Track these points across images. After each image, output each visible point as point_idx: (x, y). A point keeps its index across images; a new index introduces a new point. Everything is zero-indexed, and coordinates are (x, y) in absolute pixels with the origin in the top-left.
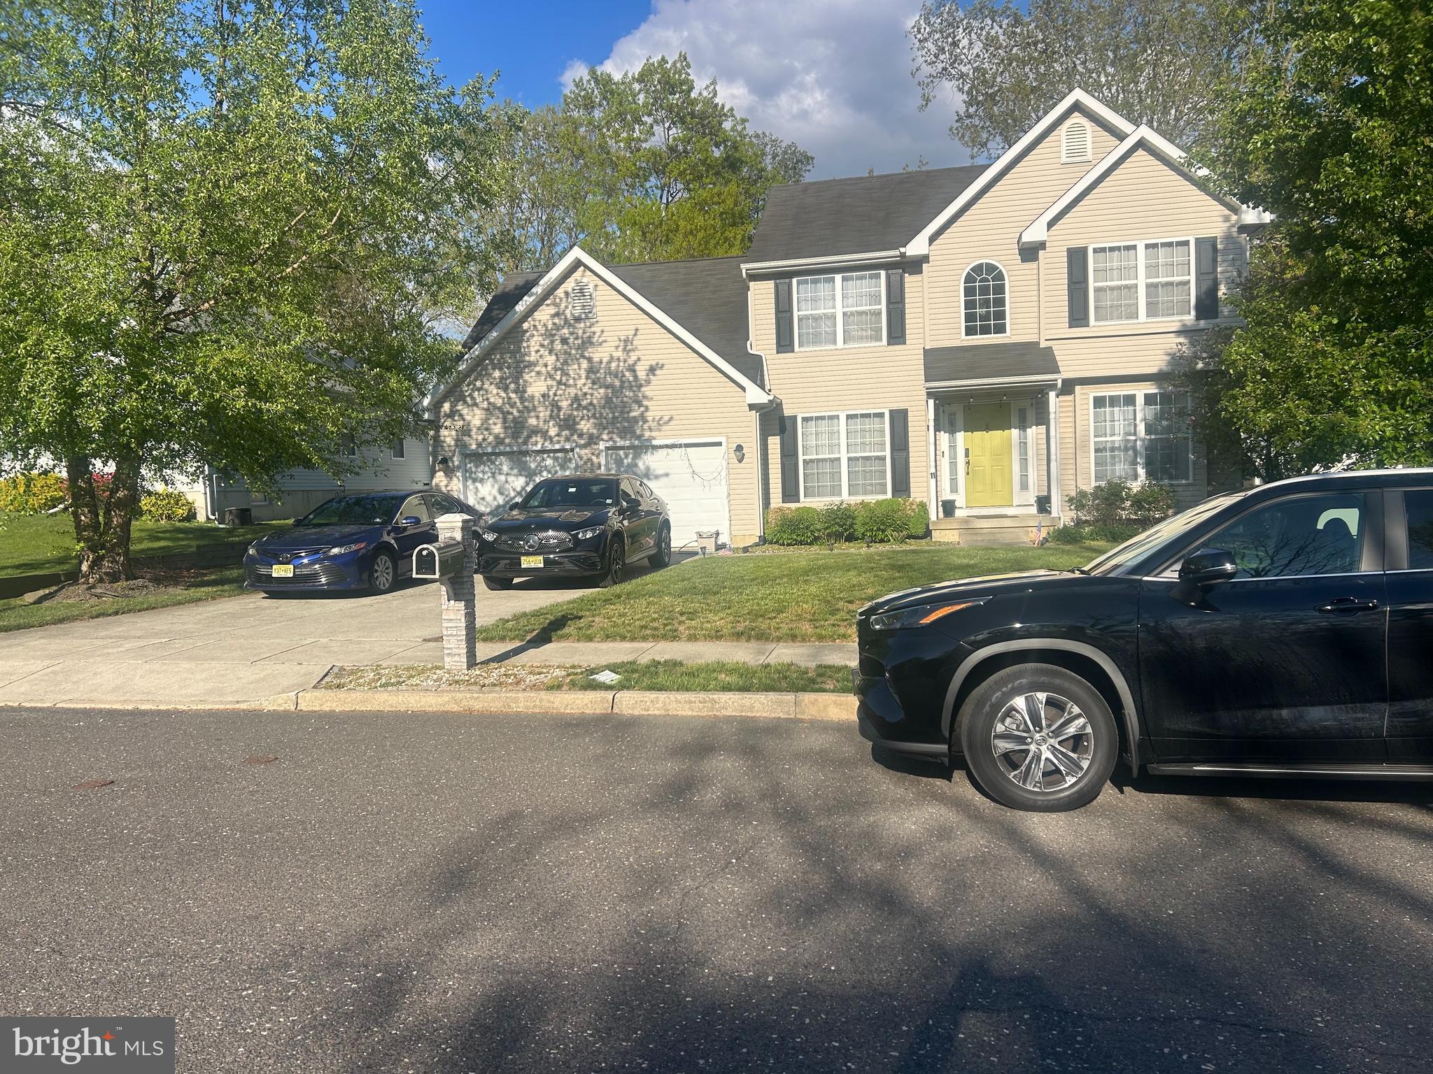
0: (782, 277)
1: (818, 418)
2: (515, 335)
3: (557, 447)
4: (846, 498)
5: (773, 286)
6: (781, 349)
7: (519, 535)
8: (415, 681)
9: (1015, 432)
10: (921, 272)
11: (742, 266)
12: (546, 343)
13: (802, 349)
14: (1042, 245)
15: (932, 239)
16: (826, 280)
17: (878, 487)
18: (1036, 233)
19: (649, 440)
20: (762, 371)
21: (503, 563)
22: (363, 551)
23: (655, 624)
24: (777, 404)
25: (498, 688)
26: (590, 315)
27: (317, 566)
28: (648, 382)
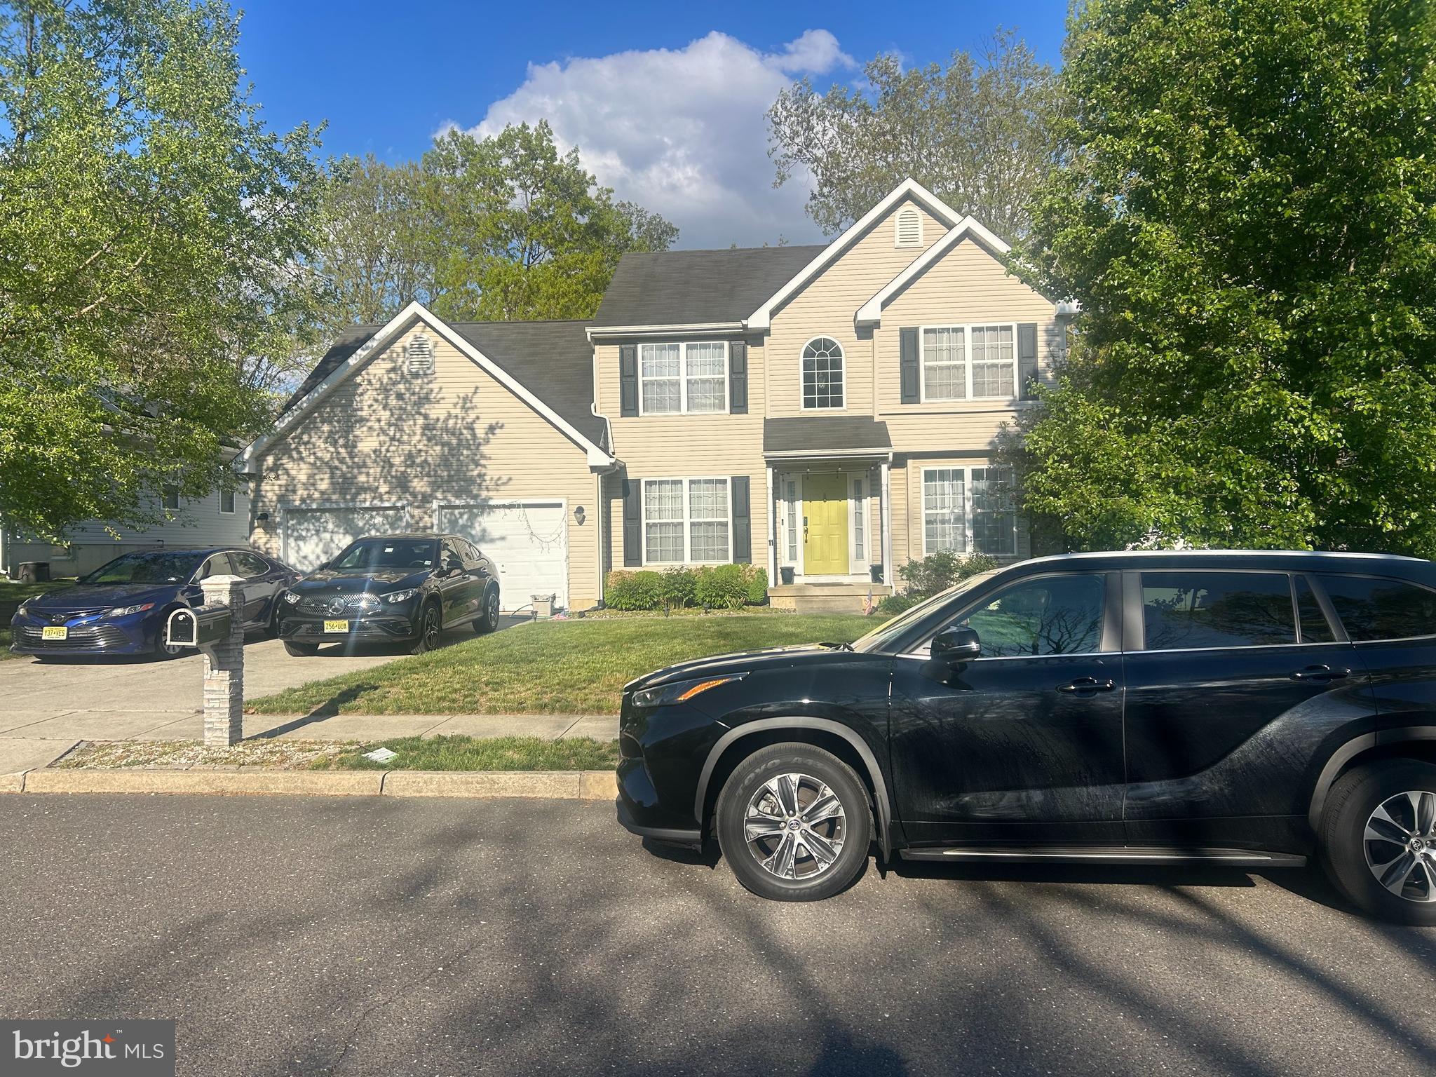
0: (626, 343)
1: (661, 483)
2: (348, 389)
3: (387, 504)
4: (689, 563)
5: (618, 350)
6: (625, 413)
7: (322, 598)
8: (165, 759)
9: (851, 503)
10: (762, 345)
11: (587, 329)
12: (380, 397)
13: (646, 414)
14: (877, 324)
15: (773, 313)
16: (671, 348)
17: (720, 552)
18: (870, 312)
19: (486, 500)
20: (606, 434)
21: (304, 627)
22: (150, 614)
23: (454, 696)
24: (621, 467)
25: (257, 767)
26: (429, 372)
27: (95, 628)
28: (487, 442)
